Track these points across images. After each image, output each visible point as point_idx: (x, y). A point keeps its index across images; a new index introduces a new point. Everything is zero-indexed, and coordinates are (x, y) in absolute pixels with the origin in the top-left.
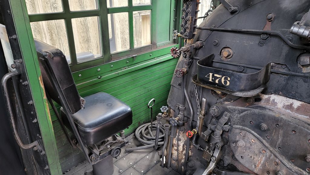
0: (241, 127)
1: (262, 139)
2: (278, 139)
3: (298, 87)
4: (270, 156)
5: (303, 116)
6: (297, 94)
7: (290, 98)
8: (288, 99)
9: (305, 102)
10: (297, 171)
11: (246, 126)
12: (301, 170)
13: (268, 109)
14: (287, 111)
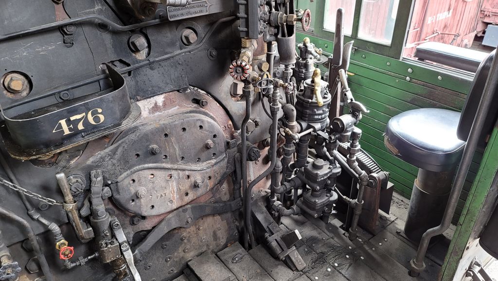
0: (129, 172)
1: (159, 164)
2: (175, 149)
3: (150, 80)
4: (179, 175)
5: (173, 109)
6: (154, 88)
7: (150, 98)
8: (148, 100)
9: (165, 93)
10: (207, 166)
11: (134, 165)
12: (209, 161)
13: (140, 126)
14: (156, 114)
